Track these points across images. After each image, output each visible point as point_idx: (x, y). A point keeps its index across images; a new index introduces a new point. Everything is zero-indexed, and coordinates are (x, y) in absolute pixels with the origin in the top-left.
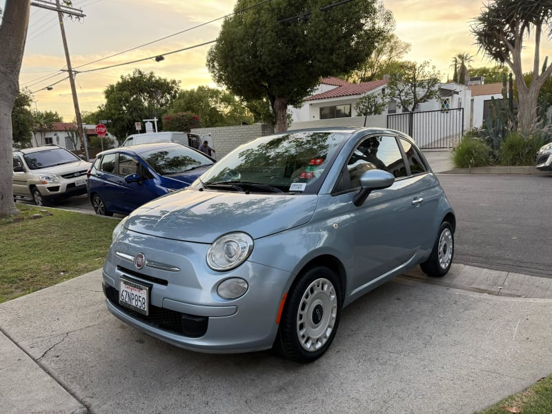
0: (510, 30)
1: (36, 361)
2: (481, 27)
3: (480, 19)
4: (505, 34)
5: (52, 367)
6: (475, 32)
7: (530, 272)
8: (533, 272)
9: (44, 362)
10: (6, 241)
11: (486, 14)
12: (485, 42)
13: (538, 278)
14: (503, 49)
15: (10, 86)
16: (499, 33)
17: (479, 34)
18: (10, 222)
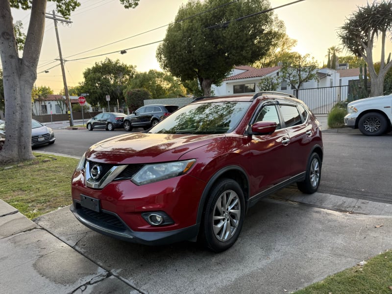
0: (364, 35)
1: (72, 247)
2: (344, 33)
3: (343, 28)
4: (362, 37)
5: (82, 251)
6: (340, 36)
7: (372, 199)
8: (375, 199)
9: (77, 248)
10: (31, 177)
11: (348, 24)
12: (347, 43)
13: (377, 203)
14: (360, 47)
16: (357, 37)
17: (343, 37)
18: (30, 164)
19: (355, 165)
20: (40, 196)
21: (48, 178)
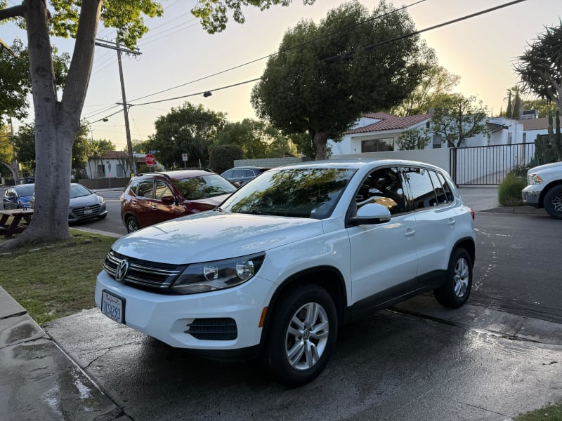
0: (556, 68)
1: (83, 369)
2: (525, 65)
3: (522, 58)
4: (552, 72)
5: (96, 374)
6: (519, 70)
7: (549, 318)
9: (89, 370)
10: (60, 264)
11: (530, 53)
12: (529, 80)
13: (557, 325)
14: (550, 86)
15: (73, 124)
16: (544, 72)
17: (522, 72)
18: (64, 247)
19: (530, 263)
20: (63, 292)
21: (81, 266)
